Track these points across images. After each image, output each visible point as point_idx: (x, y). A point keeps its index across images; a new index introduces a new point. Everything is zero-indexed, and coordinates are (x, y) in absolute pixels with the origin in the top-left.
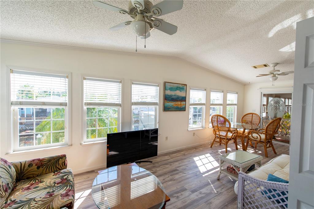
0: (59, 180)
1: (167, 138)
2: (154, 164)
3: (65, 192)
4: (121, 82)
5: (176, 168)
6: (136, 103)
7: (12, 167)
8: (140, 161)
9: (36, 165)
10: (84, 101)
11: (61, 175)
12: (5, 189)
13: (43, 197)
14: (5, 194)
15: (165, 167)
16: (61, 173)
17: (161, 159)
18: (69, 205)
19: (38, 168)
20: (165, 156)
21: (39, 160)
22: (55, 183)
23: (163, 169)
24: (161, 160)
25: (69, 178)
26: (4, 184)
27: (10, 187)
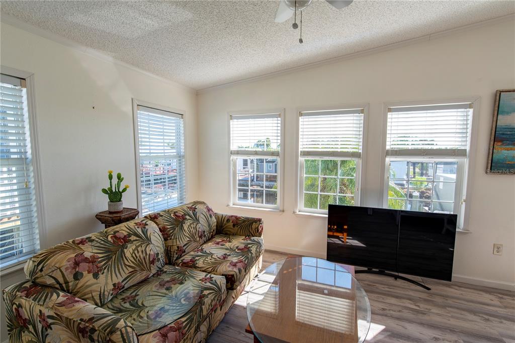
0: (242, 246)
1: (498, 248)
2: (432, 295)
3: (236, 261)
4: (362, 111)
5: (502, 335)
6: (396, 151)
7: (214, 217)
8: (397, 274)
9: (232, 222)
10: (300, 150)
11: (249, 242)
12: (200, 235)
13: (219, 256)
14: (199, 240)
15: (462, 316)
16: (251, 240)
17: (463, 293)
18: (230, 276)
19: (234, 226)
20: (481, 292)
21: (236, 217)
22: (237, 247)
23: (452, 317)
24: (461, 296)
25: (252, 249)
26: (200, 230)
27: (205, 236)
